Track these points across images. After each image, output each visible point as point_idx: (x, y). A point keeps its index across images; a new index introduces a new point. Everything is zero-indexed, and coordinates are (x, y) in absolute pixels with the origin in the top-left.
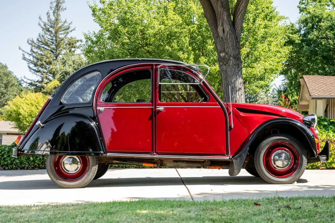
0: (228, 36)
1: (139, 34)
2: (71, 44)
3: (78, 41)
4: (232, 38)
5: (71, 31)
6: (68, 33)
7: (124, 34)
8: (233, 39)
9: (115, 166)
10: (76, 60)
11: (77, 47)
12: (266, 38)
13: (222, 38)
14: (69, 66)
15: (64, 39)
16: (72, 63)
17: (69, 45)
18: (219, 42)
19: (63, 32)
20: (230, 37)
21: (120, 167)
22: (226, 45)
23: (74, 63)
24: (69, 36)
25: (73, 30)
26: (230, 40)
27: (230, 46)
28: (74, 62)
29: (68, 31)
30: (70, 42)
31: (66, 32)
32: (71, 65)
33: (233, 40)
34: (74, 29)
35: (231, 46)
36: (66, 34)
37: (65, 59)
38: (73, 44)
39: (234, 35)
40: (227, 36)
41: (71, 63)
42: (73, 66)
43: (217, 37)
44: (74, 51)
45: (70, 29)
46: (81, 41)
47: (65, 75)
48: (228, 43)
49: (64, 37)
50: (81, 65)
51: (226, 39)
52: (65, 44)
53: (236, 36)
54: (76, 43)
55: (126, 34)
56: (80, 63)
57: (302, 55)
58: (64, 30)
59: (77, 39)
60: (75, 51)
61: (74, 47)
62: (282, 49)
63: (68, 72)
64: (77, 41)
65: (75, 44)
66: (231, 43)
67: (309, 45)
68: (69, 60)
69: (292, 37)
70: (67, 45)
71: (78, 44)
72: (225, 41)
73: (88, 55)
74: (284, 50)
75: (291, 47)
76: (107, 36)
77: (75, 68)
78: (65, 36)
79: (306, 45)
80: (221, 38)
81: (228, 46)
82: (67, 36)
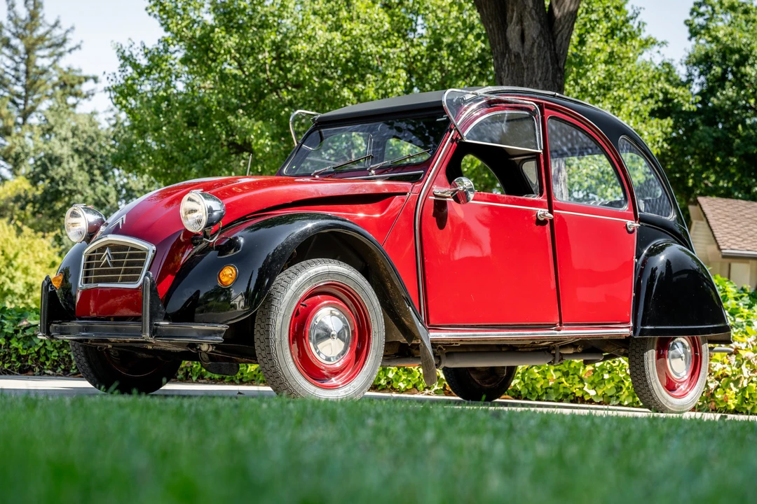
0: (535, 50)
1: (266, 56)
2: (69, 85)
3: (86, 79)
4: (545, 57)
5: (70, 51)
6: (61, 55)
7: (230, 52)
8: (547, 60)
9: (210, 378)
10: (80, 127)
11: (85, 93)
12: (609, 89)
13: (517, 56)
14: (60, 140)
15: (51, 69)
16: (70, 134)
17: (61, 87)
18: (508, 68)
19: (46, 52)
20: (539, 56)
21: (226, 380)
22: (528, 75)
23: (74, 135)
24: (64, 63)
25: (75, 49)
26: (538, 63)
27: (538, 79)
28: (74, 131)
29: (61, 49)
30: (65, 78)
31: (57, 52)
32: (65, 139)
33: (547, 64)
34: (78, 47)
35: (540, 80)
36: (55, 57)
37: (52, 121)
38: (72, 86)
39: (550, 49)
40: (531, 52)
41: (64, 132)
42: (71, 141)
43: (503, 55)
44: (74, 106)
45: (68, 46)
46: (95, 79)
47: (49, 165)
48: (534, 70)
49: (50, 66)
50: (93, 141)
51: (529, 59)
52: (49, 84)
53: (556, 55)
54: (80, 83)
55: (233, 51)
56: (94, 135)
57: (692, 149)
58: (50, 47)
59: (85, 73)
60: (78, 106)
61: (76, 95)
62: (644, 126)
63: (56, 158)
64: (83, 80)
65: (77, 87)
66: (540, 72)
67: (711, 122)
68: (61, 125)
69: (675, 94)
70: (57, 88)
71: (86, 87)
72: (525, 66)
73: (124, 102)
74: (650, 129)
75: (669, 121)
76: (180, 55)
77: (76, 146)
78: (55, 62)
79: (704, 122)
80: (515, 56)
81: (532, 80)
82: (57, 63)
